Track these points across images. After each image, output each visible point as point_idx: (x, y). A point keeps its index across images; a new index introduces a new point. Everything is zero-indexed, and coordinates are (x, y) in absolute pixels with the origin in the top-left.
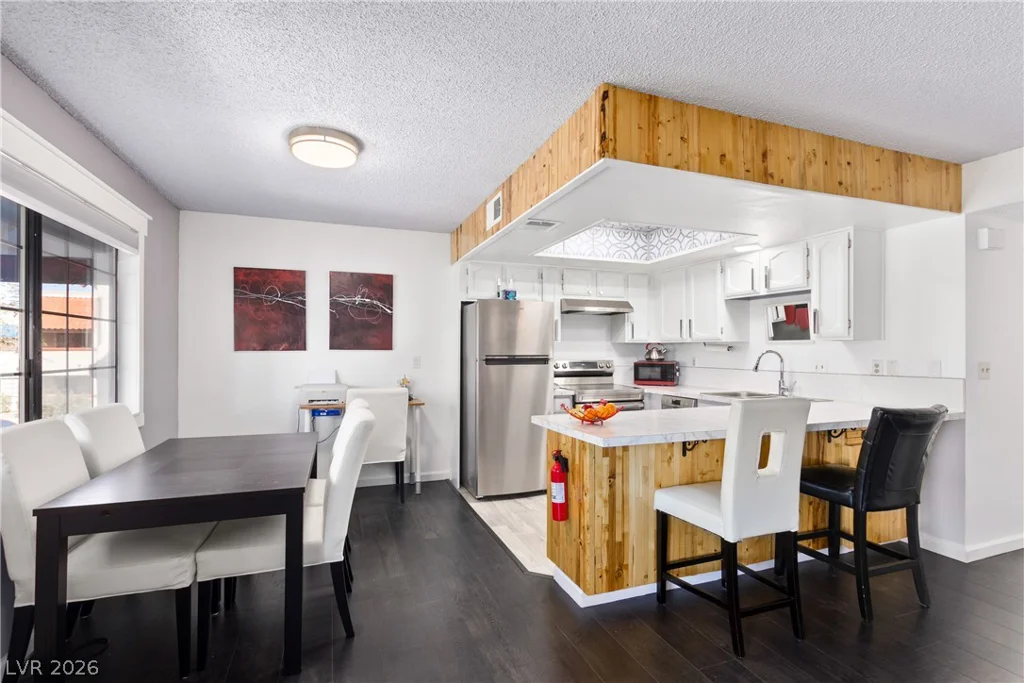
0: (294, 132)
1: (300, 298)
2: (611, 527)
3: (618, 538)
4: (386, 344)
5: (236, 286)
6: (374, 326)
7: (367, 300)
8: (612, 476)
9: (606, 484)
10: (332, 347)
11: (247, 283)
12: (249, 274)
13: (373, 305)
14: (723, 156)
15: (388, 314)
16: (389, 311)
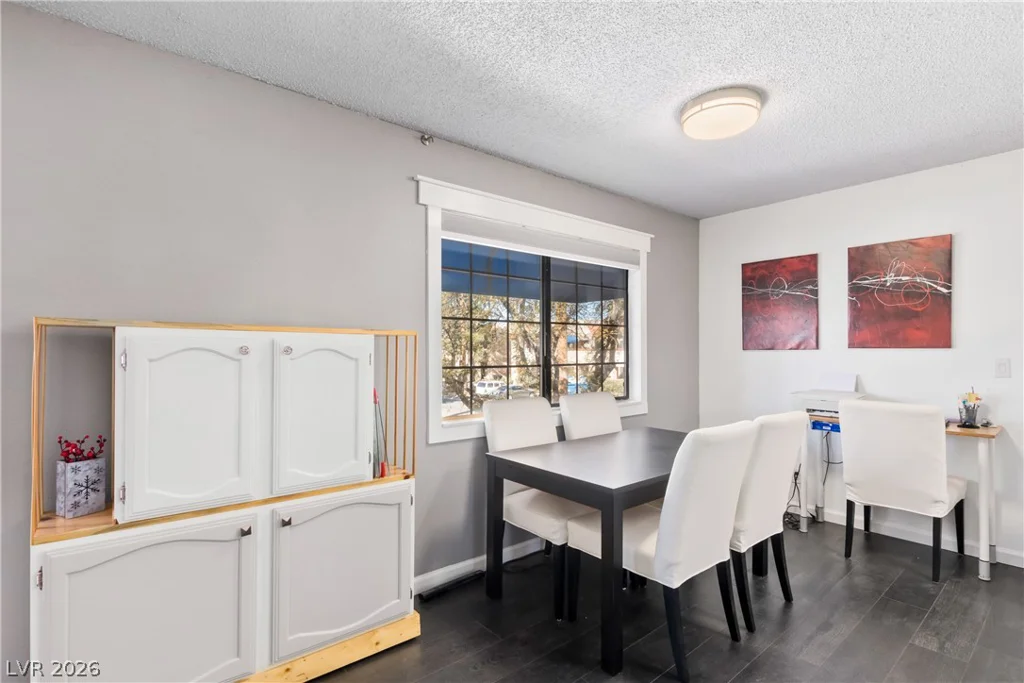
1: (810, 287)
4: (943, 339)
5: (744, 283)
6: (916, 315)
7: (904, 278)
10: (851, 345)
11: (753, 278)
12: (756, 269)
13: (915, 285)
15: (944, 295)
16: (945, 291)
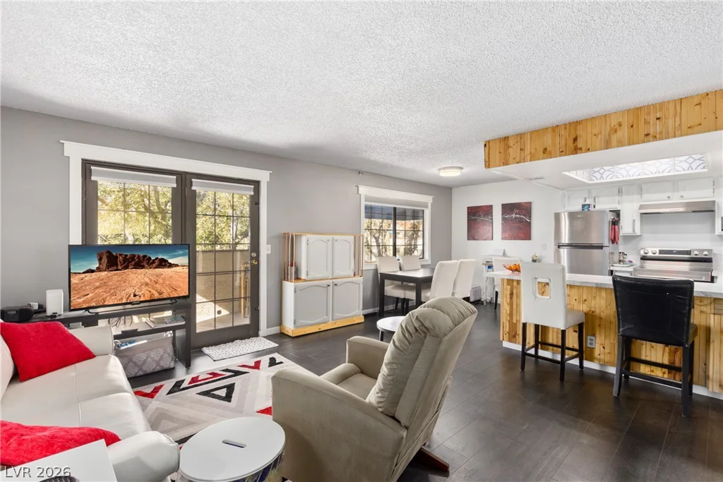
0: (440, 170)
1: (490, 217)
2: (511, 315)
3: (514, 321)
4: (528, 237)
5: (468, 214)
6: (521, 228)
7: (518, 216)
8: (512, 294)
9: (508, 296)
10: (502, 239)
11: (471, 213)
12: (472, 209)
13: (521, 218)
14: (546, 149)
15: (529, 222)
16: (529, 220)
